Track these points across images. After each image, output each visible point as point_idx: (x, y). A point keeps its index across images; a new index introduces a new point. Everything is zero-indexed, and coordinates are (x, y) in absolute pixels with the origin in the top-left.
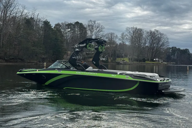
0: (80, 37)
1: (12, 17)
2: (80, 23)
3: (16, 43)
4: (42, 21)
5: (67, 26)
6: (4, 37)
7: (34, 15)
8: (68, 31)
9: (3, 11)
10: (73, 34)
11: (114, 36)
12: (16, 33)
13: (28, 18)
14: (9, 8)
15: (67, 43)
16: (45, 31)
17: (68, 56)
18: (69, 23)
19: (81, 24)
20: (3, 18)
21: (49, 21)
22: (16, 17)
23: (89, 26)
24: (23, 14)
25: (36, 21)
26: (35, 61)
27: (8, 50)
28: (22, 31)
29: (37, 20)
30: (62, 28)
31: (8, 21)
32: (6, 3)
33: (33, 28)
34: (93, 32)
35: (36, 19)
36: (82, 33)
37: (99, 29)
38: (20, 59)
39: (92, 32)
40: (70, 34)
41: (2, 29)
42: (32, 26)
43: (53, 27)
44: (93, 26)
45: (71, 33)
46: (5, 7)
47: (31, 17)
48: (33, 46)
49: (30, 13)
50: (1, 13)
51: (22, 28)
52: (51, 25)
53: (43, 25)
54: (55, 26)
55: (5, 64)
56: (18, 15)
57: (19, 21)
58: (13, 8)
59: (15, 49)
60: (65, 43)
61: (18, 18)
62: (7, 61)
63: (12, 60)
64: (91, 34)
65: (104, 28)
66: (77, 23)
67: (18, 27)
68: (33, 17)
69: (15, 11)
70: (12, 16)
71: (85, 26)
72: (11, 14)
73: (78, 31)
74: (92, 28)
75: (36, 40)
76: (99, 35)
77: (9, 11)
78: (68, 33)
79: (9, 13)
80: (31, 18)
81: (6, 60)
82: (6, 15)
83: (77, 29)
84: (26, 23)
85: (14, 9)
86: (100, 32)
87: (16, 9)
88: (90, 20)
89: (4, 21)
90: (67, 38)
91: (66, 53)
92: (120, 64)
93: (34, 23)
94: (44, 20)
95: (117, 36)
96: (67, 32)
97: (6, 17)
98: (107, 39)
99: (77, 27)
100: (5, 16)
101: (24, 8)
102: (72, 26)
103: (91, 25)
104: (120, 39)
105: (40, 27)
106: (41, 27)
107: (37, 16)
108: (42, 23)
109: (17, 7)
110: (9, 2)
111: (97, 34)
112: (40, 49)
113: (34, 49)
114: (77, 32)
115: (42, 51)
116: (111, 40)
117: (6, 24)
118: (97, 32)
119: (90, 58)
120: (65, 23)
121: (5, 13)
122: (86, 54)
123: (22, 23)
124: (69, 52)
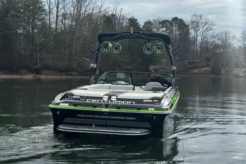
0: (180, 39)
1: (88, 15)
2: (179, 19)
4: (126, 19)
5: (161, 24)
6: (78, 42)
7: (116, 11)
8: (163, 31)
9: (75, 7)
11: (230, 37)
12: (93, 36)
13: (109, 15)
14: (84, 3)
18: (164, 19)
19: (181, 21)
20: (77, 16)
21: (136, 18)
22: (92, 14)
23: (193, 23)
24: (101, 10)
25: (118, 18)
29: (120, 18)
30: (153, 27)
31: (83, 20)
33: (115, 28)
34: (199, 32)
35: (119, 15)
36: (182, 33)
37: (207, 26)
39: (196, 31)
41: (75, 31)
42: (114, 25)
43: (141, 27)
44: (198, 23)
46: (78, 2)
47: (113, 14)
49: (110, 8)
50: (74, 10)
51: (100, 30)
52: (138, 23)
53: (127, 23)
54: (145, 24)
56: (95, 11)
57: (97, 19)
58: (89, 2)
59: (92, 58)
61: (95, 16)
62: (81, 74)
63: (88, 73)
64: (196, 35)
65: (215, 25)
66: (175, 19)
67: (95, 28)
68: (114, 13)
69: (91, 6)
70: (88, 13)
71: (187, 23)
72: (87, 10)
73: (176, 30)
74: (197, 26)
76: (207, 35)
77: (84, 7)
79: (84, 9)
81: (80, 72)
82: (80, 12)
83: (174, 27)
84: (105, 22)
85: (90, 4)
86: (208, 31)
87: (92, 4)
88: (195, 14)
89: (77, 21)
91: (159, 61)
92: (240, 77)
93: (117, 21)
94: (130, 17)
95: (234, 36)
97: (80, 15)
98: (219, 41)
99: (175, 24)
100: (78, 13)
101: (103, 1)
102: (168, 24)
103: (196, 21)
104: (239, 40)
105: (124, 27)
106: (126, 26)
107: (120, 12)
108: (127, 21)
111: (204, 34)
112: (124, 57)
113: (116, 57)
114: (176, 32)
115: (127, 60)
116: (226, 42)
117: (79, 24)
118: (205, 31)
119: (194, 68)
120: (158, 20)
121: (79, 10)
122: (189, 62)
123: (100, 22)
124: (164, 60)
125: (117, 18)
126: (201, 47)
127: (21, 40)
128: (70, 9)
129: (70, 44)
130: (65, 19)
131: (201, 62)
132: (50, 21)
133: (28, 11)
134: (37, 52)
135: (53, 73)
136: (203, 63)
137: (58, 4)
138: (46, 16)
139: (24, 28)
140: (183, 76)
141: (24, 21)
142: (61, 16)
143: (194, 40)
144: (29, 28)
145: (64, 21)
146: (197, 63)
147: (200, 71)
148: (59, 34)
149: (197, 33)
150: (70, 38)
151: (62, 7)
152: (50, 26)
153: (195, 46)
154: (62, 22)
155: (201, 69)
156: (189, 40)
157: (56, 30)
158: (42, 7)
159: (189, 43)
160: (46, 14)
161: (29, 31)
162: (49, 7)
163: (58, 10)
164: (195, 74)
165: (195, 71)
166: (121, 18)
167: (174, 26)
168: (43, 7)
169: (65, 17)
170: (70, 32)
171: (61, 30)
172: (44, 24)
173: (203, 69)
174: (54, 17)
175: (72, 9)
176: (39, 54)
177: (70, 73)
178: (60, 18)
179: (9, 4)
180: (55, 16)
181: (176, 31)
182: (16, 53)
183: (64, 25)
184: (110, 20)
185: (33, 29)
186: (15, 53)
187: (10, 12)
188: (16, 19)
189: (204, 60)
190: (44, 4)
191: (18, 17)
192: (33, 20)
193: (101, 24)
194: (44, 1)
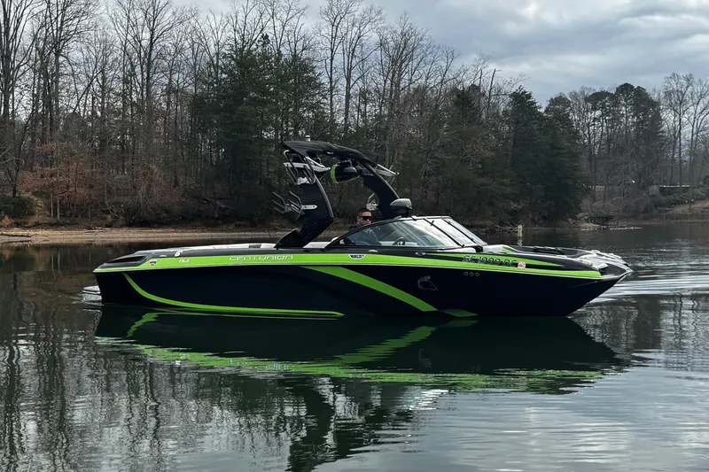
0: (638, 135)
1: (416, 91)
2: (635, 87)
3: (428, 168)
4: (505, 94)
5: (589, 101)
7: (480, 78)
8: (595, 119)
9: (388, 74)
10: (612, 127)
12: (429, 137)
13: (464, 88)
14: (406, 63)
15: (591, 158)
16: (517, 123)
17: (594, 201)
18: (598, 91)
19: (640, 92)
20: (391, 94)
21: (528, 90)
22: (426, 87)
23: (670, 94)
24: (446, 77)
25: (487, 94)
26: (489, 223)
28: (445, 131)
29: (490, 92)
30: (571, 109)
31: (405, 102)
32: (397, 47)
33: (480, 116)
34: (686, 115)
35: (489, 88)
36: (642, 122)
37: (706, 102)
39: (679, 114)
40: (602, 126)
41: (387, 128)
42: (477, 111)
43: (542, 110)
44: (683, 95)
45: (605, 124)
46: (394, 62)
47: (473, 85)
48: (481, 176)
49: (468, 72)
50: (385, 81)
51: (444, 122)
52: (535, 103)
53: (509, 104)
54: (550, 105)
56: (432, 80)
57: (436, 99)
58: (419, 60)
59: (428, 187)
60: (584, 157)
61: (432, 91)
64: (677, 123)
66: (626, 88)
67: (433, 118)
68: (477, 83)
69: (423, 70)
70: (416, 86)
71: (655, 97)
72: (414, 79)
73: (628, 114)
74: (681, 103)
75: (489, 154)
76: (706, 123)
77: (408, 72)
78: (594, 125)
79: (407, 77)
80: (474, 88)
82: (398, 85)
83: (624, 108)
84: (456, 104)
85: (422, 64)
87: (426, 64)
88: (674, 74)
89: (392, 104)
90: (589, 141)
91: (588, 190)
93: (483, 100)
94: (514, 90)
96: (589, 123)
97: (398, 91)
99: (626, 100)
100: (394, 88)
101: (451, 56)
102: (606, 101)
103: (677, 91)
105: (501, 114)
106: (505, 112)
107: (491, 79)
108: (508, 99)
109: (430, 57)
110: (405, 43)
111: (700, 120)
112: (502, 184)
113: (483, 185)
114: (627, 118)
115: (509, 190)
117: (398, 112)
118: (701, 113)
119: (675, 204)
120: (583, 93)
121: (396, 80)
122: (662, 190)
123: (445, 105)
124: (599, 188)
125: (484, 94)
126: (691, 153)
128: (377, 81)
129: (378, 157)
130: (365, 103)
131: (694, 188)
132: (332, 109)
133: (285, 89)
135: (342, 225)
136: (698, 191)
137: (350, 70)
138: (324, 97)
139: (278, 128)
140: (647, 223)
141: (276, 111)
142: (356, 95)
143: (674, 135)
144: (288, 126)
145: (362, 106)
146: (684, 192)
147: (690, 210)
148: (355, 136)
149: (680, 120)
150: (377, 145)
151: (357, 77)
152: (333, 121)
153: (677, 150)
154: (359, 110)
155: (693, 206)
156: (661, 136)
157: (346, 128)
158: (314, 79)
159: (663, 144)
160: (324, 93)
161: (287, 133)
162: (331, 78)
163: (348, 82)
164: (678, 217)
165: (679, 210)
166: (493, 93)
167: (623, 105)
168: (317, 78)
169: (365, 98)
170: (379, 129)
171: (357, 127)
172: (319, 118)
173: (699, 205)
174: (340, 101)
175: (380, 79)
178: (355, 101)
179: (243, 76)
180: (344, 97)
181: (628, 116)
182: (260, 184)
183: (364, 115)
184: (466, 100)
186: (258, 183)
187: (246, 94)
188: (260, 109)
189: (701, 183)
190: (317, 71)
191: (264, 103)
192: (296, 108)
193: (447, 109)
194: (319, 64)
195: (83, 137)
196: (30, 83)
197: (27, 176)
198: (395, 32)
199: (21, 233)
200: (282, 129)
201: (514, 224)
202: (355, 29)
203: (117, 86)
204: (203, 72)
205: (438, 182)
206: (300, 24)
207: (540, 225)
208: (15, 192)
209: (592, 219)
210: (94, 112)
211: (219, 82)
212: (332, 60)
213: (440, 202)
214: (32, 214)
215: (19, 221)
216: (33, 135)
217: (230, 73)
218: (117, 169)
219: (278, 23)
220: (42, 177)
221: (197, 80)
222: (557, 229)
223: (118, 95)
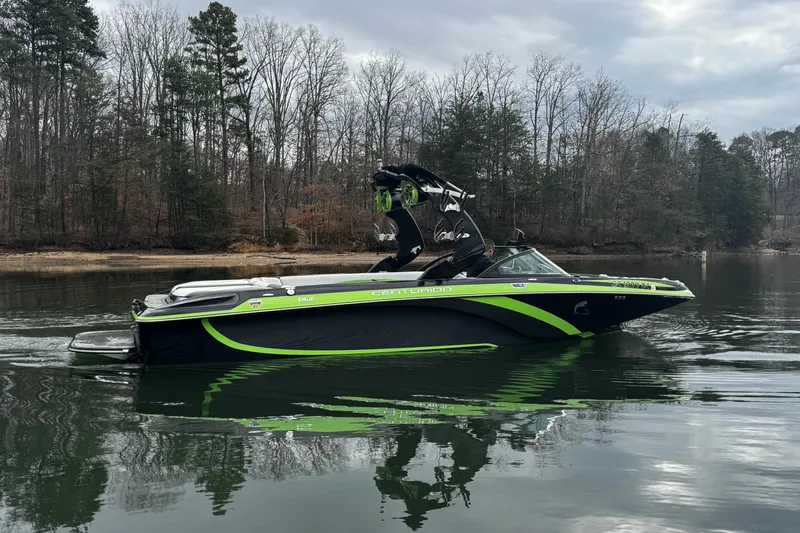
1: (611, 134)
3: (621, 201)
4: (692, 135)
5: (771, 140)
6: (590, 188)
7: (669, 121)
8: (775, 156)
9: (585, 120)
10: (792, 163)
12: (621, 175)
13: (654, 131)
14: (602, 111)
15: (772, 191)
16: (703, 160)
17: (775, 229)
18: (778, 130)
20: (588, 139)
21: (713, 131)
22: (620, 131)
24: (638, 122)
25: (675, 135)
26: (676, 248)
27: (601, 221)
28: (636, 169)
29: (678, 134)
30: (754, 147)
31: (600, 145)
32: (594, 98)
33: (669, 155)
35: (677, 129)
38: (631, 243)
40: (782, 162)
41: (584, 167)
42: (665, 151)
45: (785, 160)
46: (591, 110)
47: (662, 128)
48: (668, 207)
49: (658, 117)
50: (583, 127)
51: (635, 161)
52: (720, 142)
53: (695, 144)
54: (734, 144)
55: (595, 257)
56: (625, 125)
57: (629, 142)
58: (614, 107)
59: (619, 217)
60: (765, 190)
61: (625, 135)
62: (597, 250)
63: (611, 248)
67: (625, 158)
68: (666, 126)
69: (618, 115)
70: (610, 131)
72: (608, 124)
75: (676, 188)
77: (603, 119)
78: (774, 161)
79: (602, 123)
80: (663, 130)
81: (595, 247)
82: (594, 130)
84: (647, 145)
85: (616, 111)
87: (620, 111)
89: (589, 147)
90: (770, 175)
91: (769, 220)
93: (671, 141)
94: (700, 131)
96: (770, 159)
97: (594, 135)
100: (591, 133)
101: (642, 103)
102: (787, 140)
105: (688, 153)
106: (692, 151)
107: (679, 123)
108: (695, 139)
109: (623, 105)
110: (601, 94)
112: (689, 214)
113: (670, 215)
115: (694, 220)
117: (594, 153)
120: (764, 132)
121: (592, 125)
123: (636, 147)
124: (779, 217)
125: (672, 136)
127: (483, 190)
128: (575, 126)
129: (575, 192)
130: (565, 147)
132: (535, 152)
133: (496, 136)
134: (512, 211)
137: (552, 119)
138: (529, 142)
139: (489, 169)
141: (489, 156)
142: (557, 140)
144: (498, 168)
145: (562, 149)
148: (555, 174)
150: (574, 182)
151: (558, 124)
152: (536, 162)
154: (559, 153)
157: (548, 168)
158: (521, 127)
160: (529, 139)
161: (498, 173)
162: (535, 126)
163: (550, 129)
166: (681, 135)
168: (523, 127)
169: (564, 141)
170: (578, 168)
171: (557, 167)
172: (525, 160)
174: (543, 145)
175: (578, 126)
176: (515, 216)
177: (574, 249)
178: (555, 145)
179: (462, 127)
180: (546, 142)
183: (563, 157)
184: (656, 141)
185: (505, 169)
187: (464, 142)
188: (474, 154)
190: (524, 121)
192: (505, 153)
193: (638, 149)
194: (525, 115)
195: (335, 179)
196: (295, 138)
197: (293, 212)
198: (592, 84)
199: (288, 256)
200: (493, 170)
201: (700, 249)
202: (557, 83)
203: (361, 139)
204: (429, 125)
205: (629, 213)
206: (510, 81)
207: (723, 250)
208: (284, 224)
209: (772, 245)
210: (343, 160)
211: (442, 132)
212: (536, 111)
213: (631, 231)
214: (297, 241)
215: (287, 247)
216: (298, 179)
217: (451, 125)
218: (361, 205)
219: (491, 82)
220: (304, 212)
221: (424, 132)
222: (740, 254)
223: (362, 145)
